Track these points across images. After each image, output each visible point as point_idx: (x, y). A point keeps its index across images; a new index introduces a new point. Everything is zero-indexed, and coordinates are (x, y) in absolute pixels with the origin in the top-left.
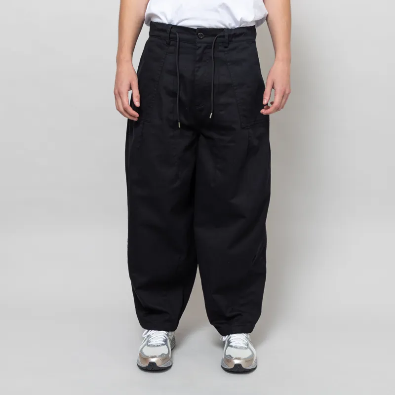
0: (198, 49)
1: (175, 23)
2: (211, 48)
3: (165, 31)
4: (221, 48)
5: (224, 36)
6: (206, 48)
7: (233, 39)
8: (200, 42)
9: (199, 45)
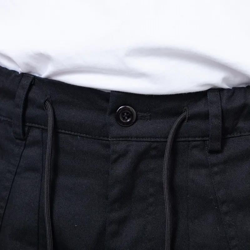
0: (115, 161)
1: (44, 72)
2: (162, 156)
3: (10, 95)
4: (197, 155)
5: (205, 116)
6: (142, 156)
7: (241, 124)
8: (127, 138)
9: (121, 147)
